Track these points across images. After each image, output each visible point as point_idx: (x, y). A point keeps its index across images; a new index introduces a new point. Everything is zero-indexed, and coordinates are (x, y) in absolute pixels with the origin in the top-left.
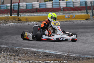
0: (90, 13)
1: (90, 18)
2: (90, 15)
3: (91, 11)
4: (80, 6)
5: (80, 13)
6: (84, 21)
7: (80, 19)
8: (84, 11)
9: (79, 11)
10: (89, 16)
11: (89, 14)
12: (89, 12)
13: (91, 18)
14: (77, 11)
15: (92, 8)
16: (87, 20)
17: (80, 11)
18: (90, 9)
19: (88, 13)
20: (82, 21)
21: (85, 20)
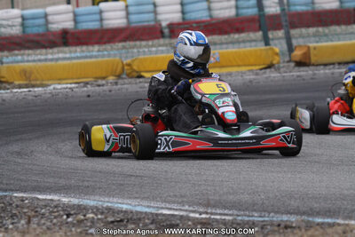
0: (276, 42)
1: (279, 63)
2: (277, 50)
3: (281, 33)
4: (237, 14)
5: (238, 42)
6: (257, 74)
7: (239, 66)
8: (252, 35)
9: (232, 35)
10: (277, 54)
11: (275, 45)
12: (273, 39)
13: (284, 62)
14: (226, 36)
15: (284, 24)
16: (268, 70)
17: (236, 36)
18: (278, 27)
19: (271, 42)
20: (248, 73)
21: (261, 69)
